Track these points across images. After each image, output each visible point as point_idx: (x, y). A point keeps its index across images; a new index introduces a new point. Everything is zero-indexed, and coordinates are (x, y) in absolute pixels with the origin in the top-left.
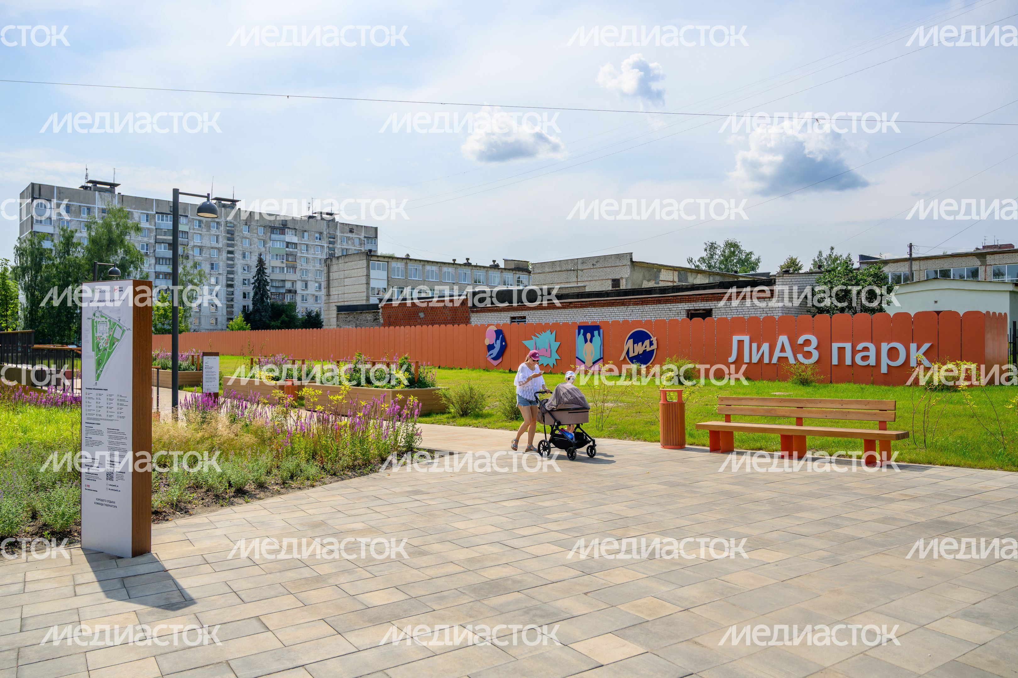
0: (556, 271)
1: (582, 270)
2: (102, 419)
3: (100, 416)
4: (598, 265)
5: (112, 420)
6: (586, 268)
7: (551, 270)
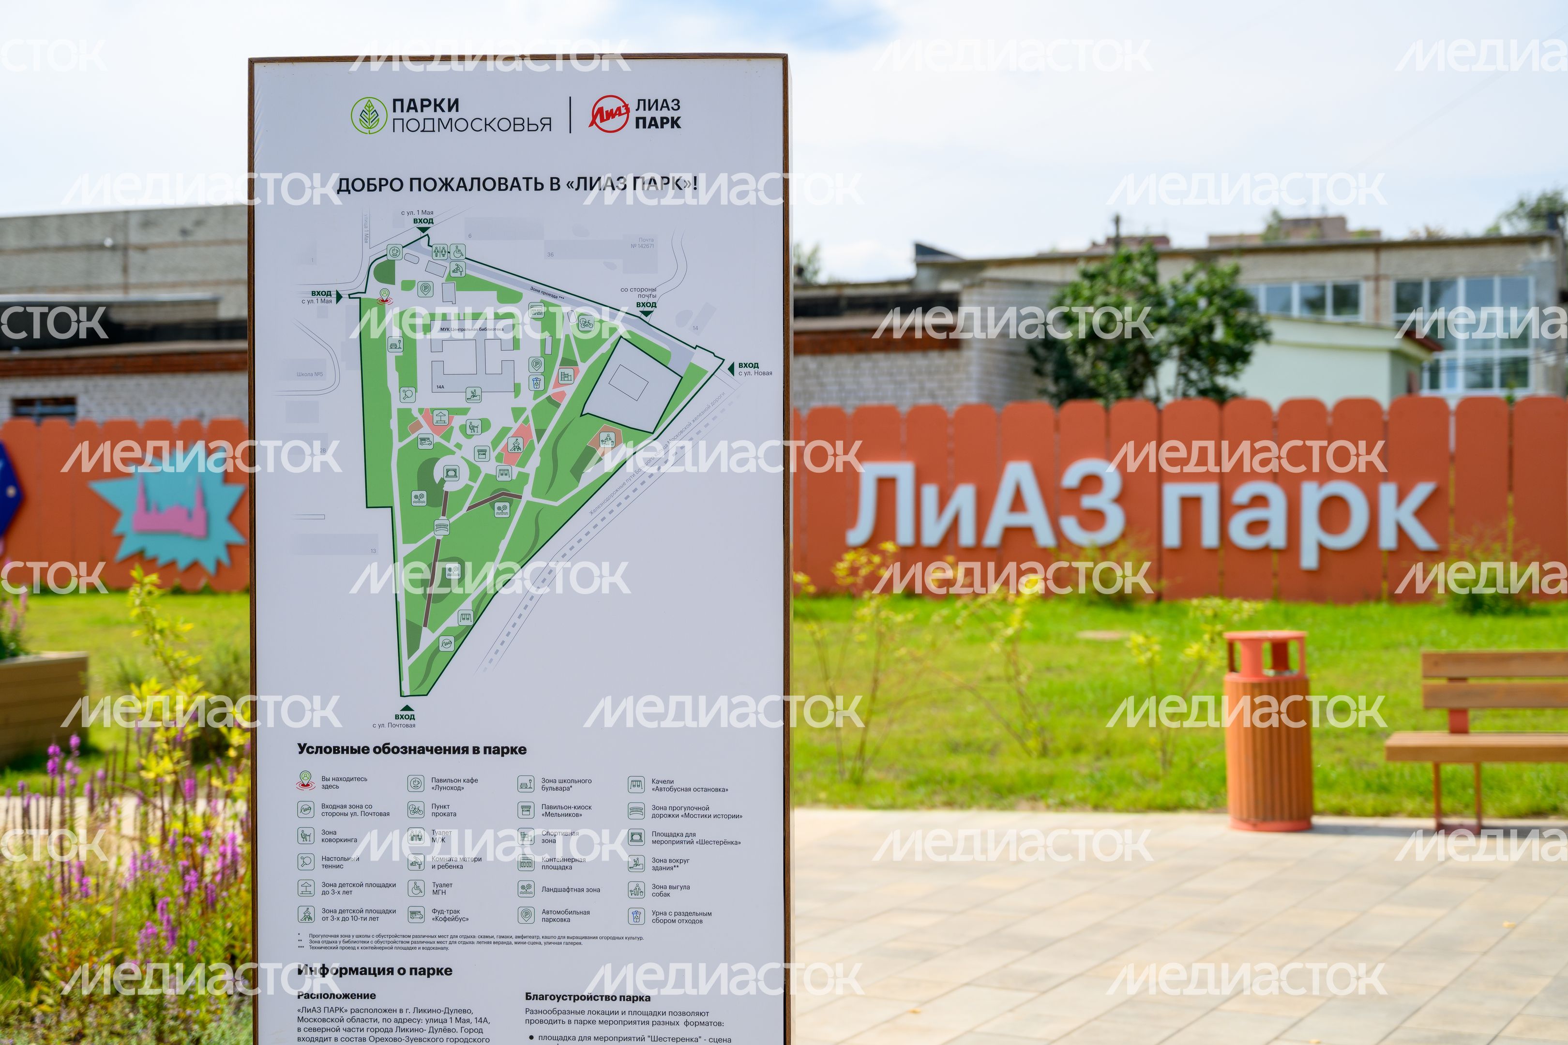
0: (45, 249)
1: (143, 249)
2: (467, 940)
3: (454, 916)
4: (201, 235)
5: (575, 941)
6: (157, 239)
7: (25, 243)
